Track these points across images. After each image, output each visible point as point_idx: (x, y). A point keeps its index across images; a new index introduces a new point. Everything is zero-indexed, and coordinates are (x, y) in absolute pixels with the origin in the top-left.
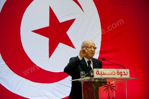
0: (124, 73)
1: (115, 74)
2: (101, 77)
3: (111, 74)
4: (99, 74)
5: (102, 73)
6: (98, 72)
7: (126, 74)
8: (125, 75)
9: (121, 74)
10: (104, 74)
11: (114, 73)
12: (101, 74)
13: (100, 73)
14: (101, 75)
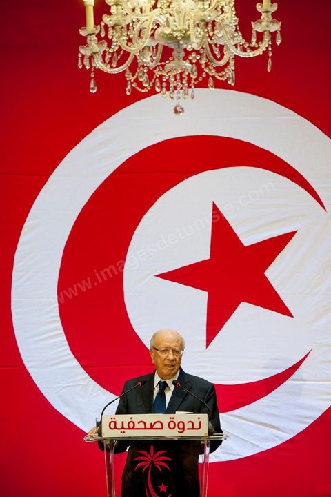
0: (191, 424)
1: (162, 428)
2: (123, 435)
3: (152, 428)
4: (115, 428)
5: (126, 426)
6: (115, 422)
7: (196, 426)
8: (193, 428)
9: (181, 426)
10: (129, 428)
11: (158, 425)
12: (123, 428)
13: (119, 426)
14: (123, 430)
